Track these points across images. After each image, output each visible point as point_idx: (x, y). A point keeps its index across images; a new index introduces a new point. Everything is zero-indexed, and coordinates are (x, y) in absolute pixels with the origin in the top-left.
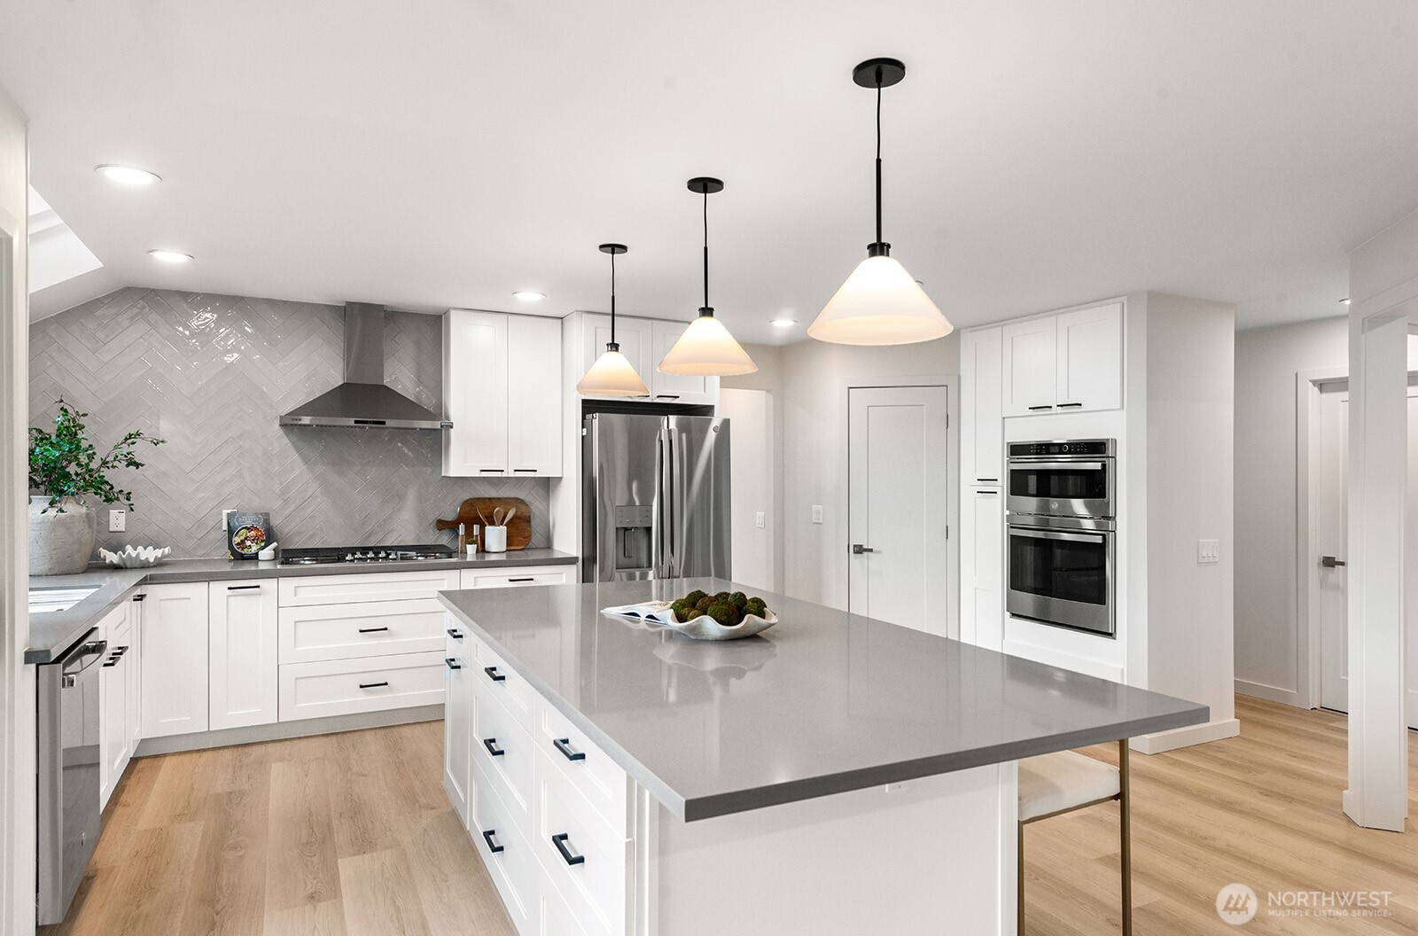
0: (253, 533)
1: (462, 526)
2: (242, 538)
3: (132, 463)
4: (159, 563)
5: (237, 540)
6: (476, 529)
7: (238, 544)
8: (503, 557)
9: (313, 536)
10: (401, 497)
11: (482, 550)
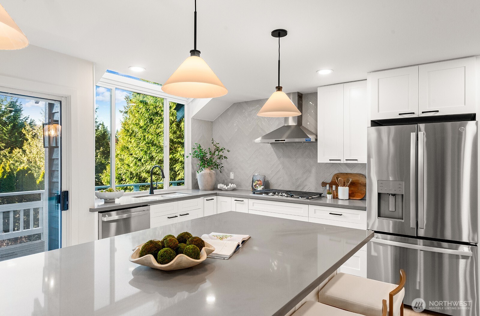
0: (259, 182)
1: (328, 186)
2: (256, 184)
3: (225, 157)
4: (234, 190)
5: (254, 184)
6: (334, 187)
7: (254, 186)
8: (347, 203)
9: (280, 185)
10: (310, 172)
11: (335, 197)
